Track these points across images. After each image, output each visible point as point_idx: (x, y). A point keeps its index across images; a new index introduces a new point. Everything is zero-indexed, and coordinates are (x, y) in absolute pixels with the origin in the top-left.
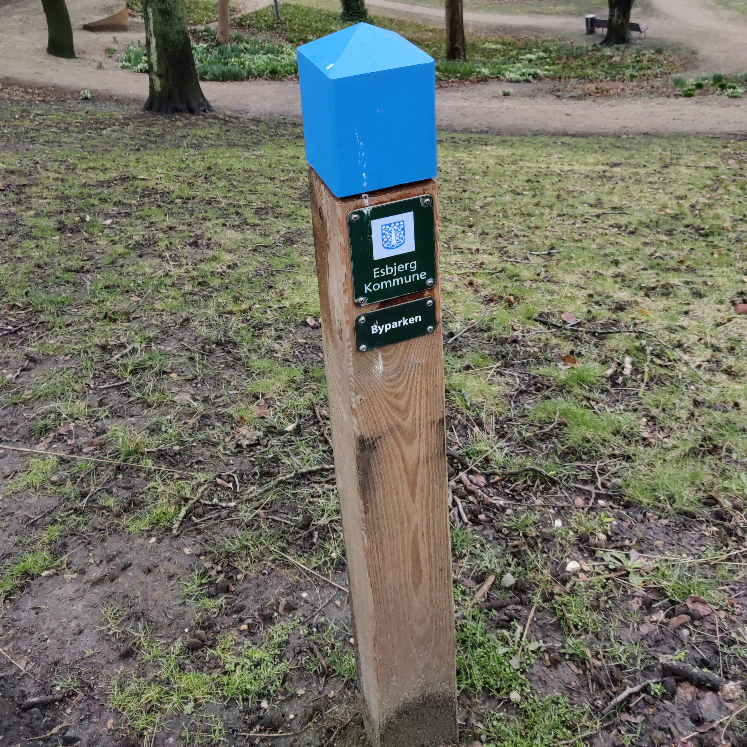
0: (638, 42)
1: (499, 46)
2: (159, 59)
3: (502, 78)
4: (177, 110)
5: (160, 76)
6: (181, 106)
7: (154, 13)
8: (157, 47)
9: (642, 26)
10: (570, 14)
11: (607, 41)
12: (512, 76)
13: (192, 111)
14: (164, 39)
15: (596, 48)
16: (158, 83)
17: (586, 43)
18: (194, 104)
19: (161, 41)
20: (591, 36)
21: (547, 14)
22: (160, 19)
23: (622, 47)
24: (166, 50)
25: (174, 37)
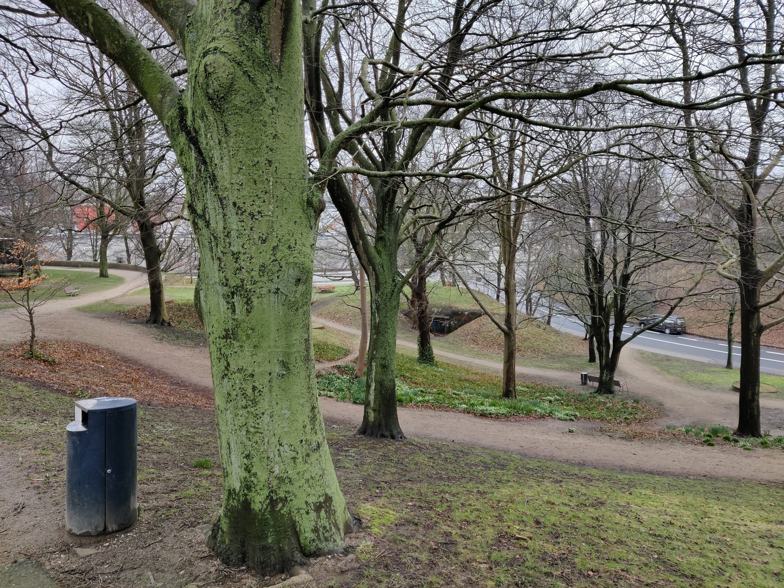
0: (620, 393)
1: (526, 389)
2: (375, 398)
3: (554, 416)
4: (383, 436)
5: (374, 410)
6: (387, 434)
7: (376, 367)
8: (375, 389)
9: (621, 383)
10: (565, 369)
11: (599, 391)
12: (560, 415)
13: (393, 437)
14: (381, 385)
15: (592, 396)
16: (372, 416)
17: (584, 392)
18: (395, 432)
19: (379, 386)
20: (585, 387)
21: (550, 368)
22: (380, 370)
23: (610, 396)
24: (381, 392)
25: (387, 383)
